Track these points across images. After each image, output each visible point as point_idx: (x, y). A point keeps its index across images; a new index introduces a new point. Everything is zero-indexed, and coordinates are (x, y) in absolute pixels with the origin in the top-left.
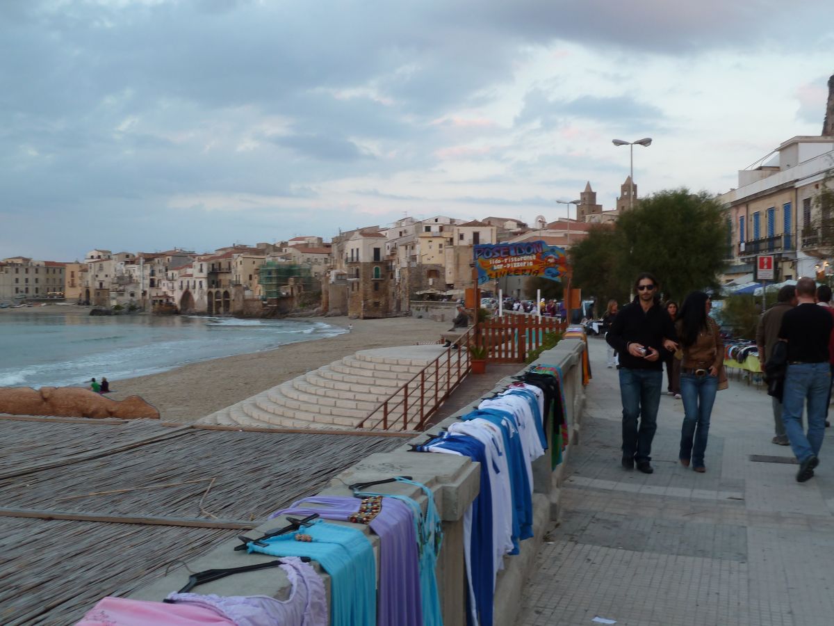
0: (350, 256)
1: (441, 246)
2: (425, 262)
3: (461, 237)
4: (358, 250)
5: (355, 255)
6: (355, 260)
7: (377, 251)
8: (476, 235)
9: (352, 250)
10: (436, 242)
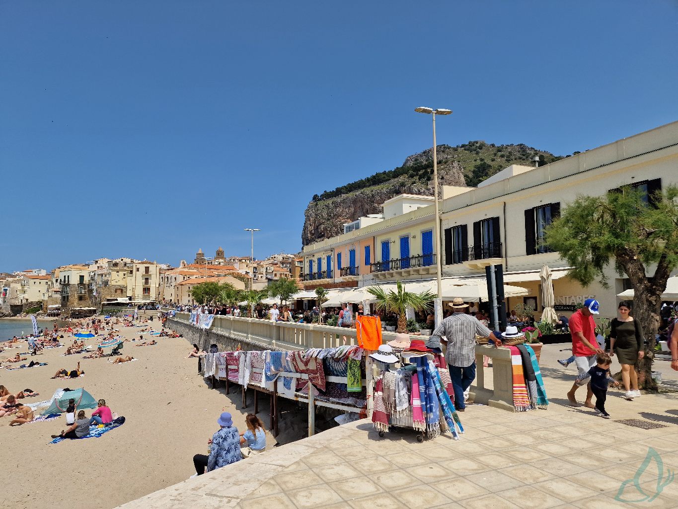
0: (63, 280)
1: (124, 275)
2: (113, 283)
3: (138, 270)
4: (68, 276)
5: (67, 279)
6: (67, 282)
7: (82, 277)
8: (147, 269)
9: (65, 276)
10: (121, 274)
